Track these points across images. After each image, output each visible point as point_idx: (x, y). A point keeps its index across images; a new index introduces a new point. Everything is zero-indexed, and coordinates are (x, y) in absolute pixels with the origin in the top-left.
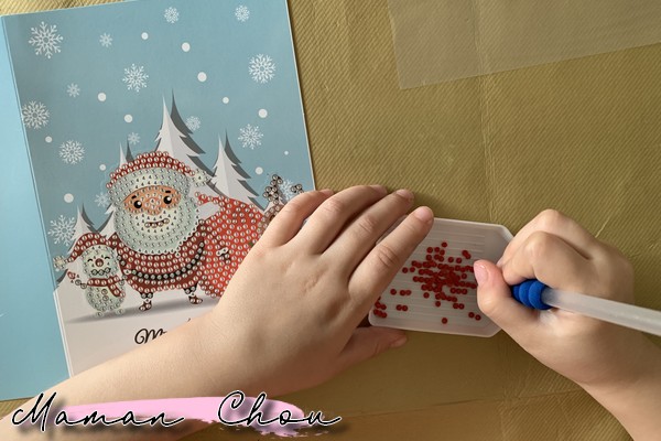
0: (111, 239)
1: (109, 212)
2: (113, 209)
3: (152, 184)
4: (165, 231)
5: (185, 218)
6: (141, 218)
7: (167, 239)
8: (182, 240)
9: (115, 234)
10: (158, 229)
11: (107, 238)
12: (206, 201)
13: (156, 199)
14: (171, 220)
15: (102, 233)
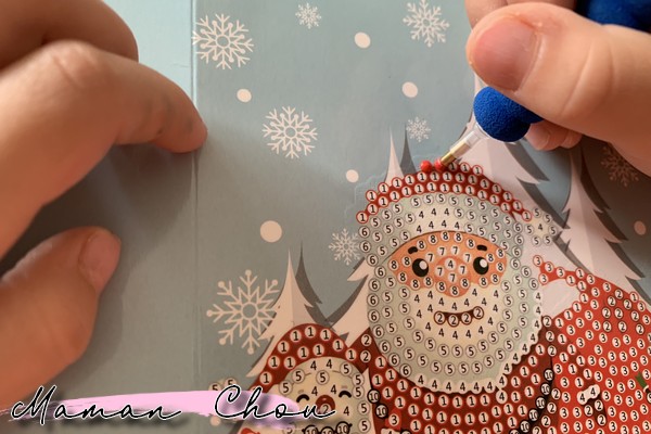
0: (358, 345)
1: (357, 276)
2: (366, 270)
3: (451, 227)
4: (476, 337)
5: (516, 311)
6: (425, 300)
7: (480, 357)
8: (511, 361)
9: (368, 332)
10: (462, 329)
11: (350, 342)
12: (553, 276)
13: (459, 260)
14: (489, 311)
15: (339, 328)
